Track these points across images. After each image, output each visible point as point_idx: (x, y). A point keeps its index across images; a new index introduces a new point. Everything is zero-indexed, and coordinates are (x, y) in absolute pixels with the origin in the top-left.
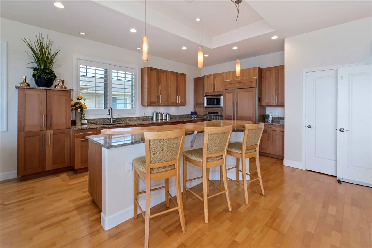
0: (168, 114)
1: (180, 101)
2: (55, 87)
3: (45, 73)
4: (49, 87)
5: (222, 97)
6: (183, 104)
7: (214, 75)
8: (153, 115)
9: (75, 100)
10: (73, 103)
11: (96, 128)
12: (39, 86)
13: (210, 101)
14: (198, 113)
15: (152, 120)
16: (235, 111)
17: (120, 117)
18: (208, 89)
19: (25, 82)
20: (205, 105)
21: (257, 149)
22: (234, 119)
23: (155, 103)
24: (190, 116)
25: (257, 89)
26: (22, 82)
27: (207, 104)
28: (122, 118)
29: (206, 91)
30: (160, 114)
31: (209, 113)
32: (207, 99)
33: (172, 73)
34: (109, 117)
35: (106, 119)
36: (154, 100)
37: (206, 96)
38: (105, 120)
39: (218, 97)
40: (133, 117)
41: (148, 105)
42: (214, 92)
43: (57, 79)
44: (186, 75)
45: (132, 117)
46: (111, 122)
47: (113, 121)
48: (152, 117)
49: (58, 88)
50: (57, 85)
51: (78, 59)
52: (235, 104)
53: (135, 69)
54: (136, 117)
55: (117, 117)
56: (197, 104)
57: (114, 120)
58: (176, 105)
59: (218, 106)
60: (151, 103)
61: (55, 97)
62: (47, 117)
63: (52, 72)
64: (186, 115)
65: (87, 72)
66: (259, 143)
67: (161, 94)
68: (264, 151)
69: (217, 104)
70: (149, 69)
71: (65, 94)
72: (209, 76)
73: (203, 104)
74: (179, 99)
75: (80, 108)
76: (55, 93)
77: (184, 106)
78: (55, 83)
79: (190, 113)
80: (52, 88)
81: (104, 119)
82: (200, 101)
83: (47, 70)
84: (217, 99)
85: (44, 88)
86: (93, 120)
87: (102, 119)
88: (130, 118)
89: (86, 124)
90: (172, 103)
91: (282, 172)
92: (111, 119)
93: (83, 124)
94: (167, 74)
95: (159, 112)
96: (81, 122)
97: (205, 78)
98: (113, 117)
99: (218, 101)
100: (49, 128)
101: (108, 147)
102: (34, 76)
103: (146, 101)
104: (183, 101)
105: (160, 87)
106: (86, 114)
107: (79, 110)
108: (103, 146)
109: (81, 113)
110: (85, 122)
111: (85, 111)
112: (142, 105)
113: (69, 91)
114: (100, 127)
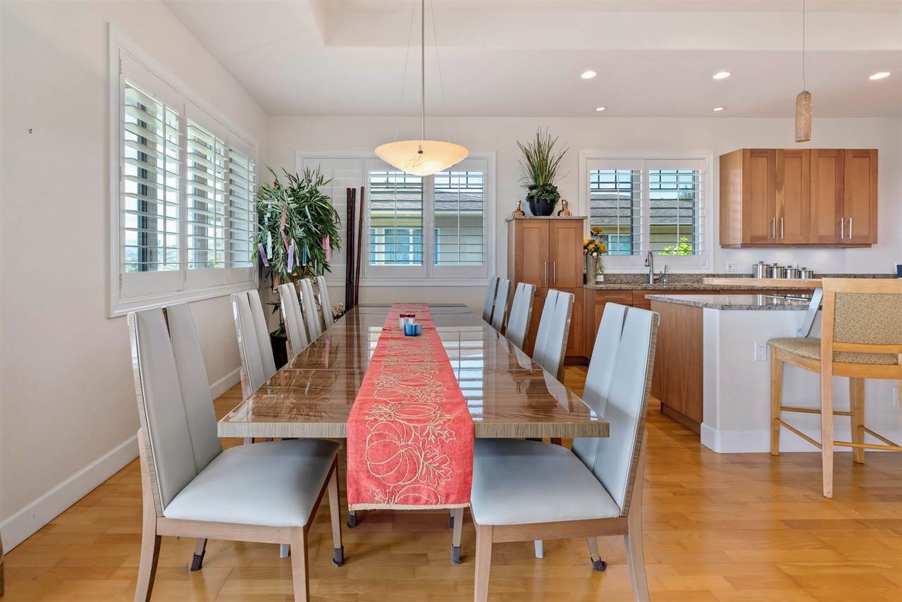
0: (804, 269)
1: (853, 231)
2: (559, 215)
3: (547, 191)
4: (549, 215)
6: (866, 242)
8: (756, 269)
10: (586, 242)
11: (632, 290)
12: (535, 215)
17: (670, 272)
19: (519, 210)
23: (765, 238)
26: (515, 209)
28: (672, 274)
30: (777, 268)
34: (646, 271)
35: (638, 275)
36: (761, 230)
38: (636, 277)
41: (745, 246)
43: (560, 200)
44: (876, 151)
46: (649, 283)
47: (655, 280)
48: (752, 276)
49: (563, 215)
50: (561, 211)
51: (587, 159)
53: (704, 159)
54: (708, 275)
55: (663, 272)
57: (655, 277)
58: (838, 244)
60: (754, 238)
61: (561, 231)
62: (550, 265)
63: (554, 191)
64: (873, 276)
65: (600, 181)
67: (782, 216)
70: (748, 155)
71: (573, 225)
74: (846, 227)
75: (595, 251)
76: (561, 225)
77: (869, 245)
78: (558, 207)
80: (554, 215)
81: (635, 275)
83: (548, 187)
85: (543, 217)
86: (614, 275)
87: (630, 275)
89: (601, 283)
90: (820, 237)
92: (648, 275)
93: (597, 283)
94: (804, 158)
95: (776, 264)
96: (596, 278)
98: (654, 272)
100: (553, 285)
101: (723, 308)
102: (530, 198)
103: (737, 235)
104: (866, 233)
105: (780, 197)
106: (604, 264)
107: (595, 254)
108: (706, 306)
109: (597, 260)
110: (601, 278)
111: (603, 257)
112: (724, 246)
113: (581, 220)
114: (639, 288)
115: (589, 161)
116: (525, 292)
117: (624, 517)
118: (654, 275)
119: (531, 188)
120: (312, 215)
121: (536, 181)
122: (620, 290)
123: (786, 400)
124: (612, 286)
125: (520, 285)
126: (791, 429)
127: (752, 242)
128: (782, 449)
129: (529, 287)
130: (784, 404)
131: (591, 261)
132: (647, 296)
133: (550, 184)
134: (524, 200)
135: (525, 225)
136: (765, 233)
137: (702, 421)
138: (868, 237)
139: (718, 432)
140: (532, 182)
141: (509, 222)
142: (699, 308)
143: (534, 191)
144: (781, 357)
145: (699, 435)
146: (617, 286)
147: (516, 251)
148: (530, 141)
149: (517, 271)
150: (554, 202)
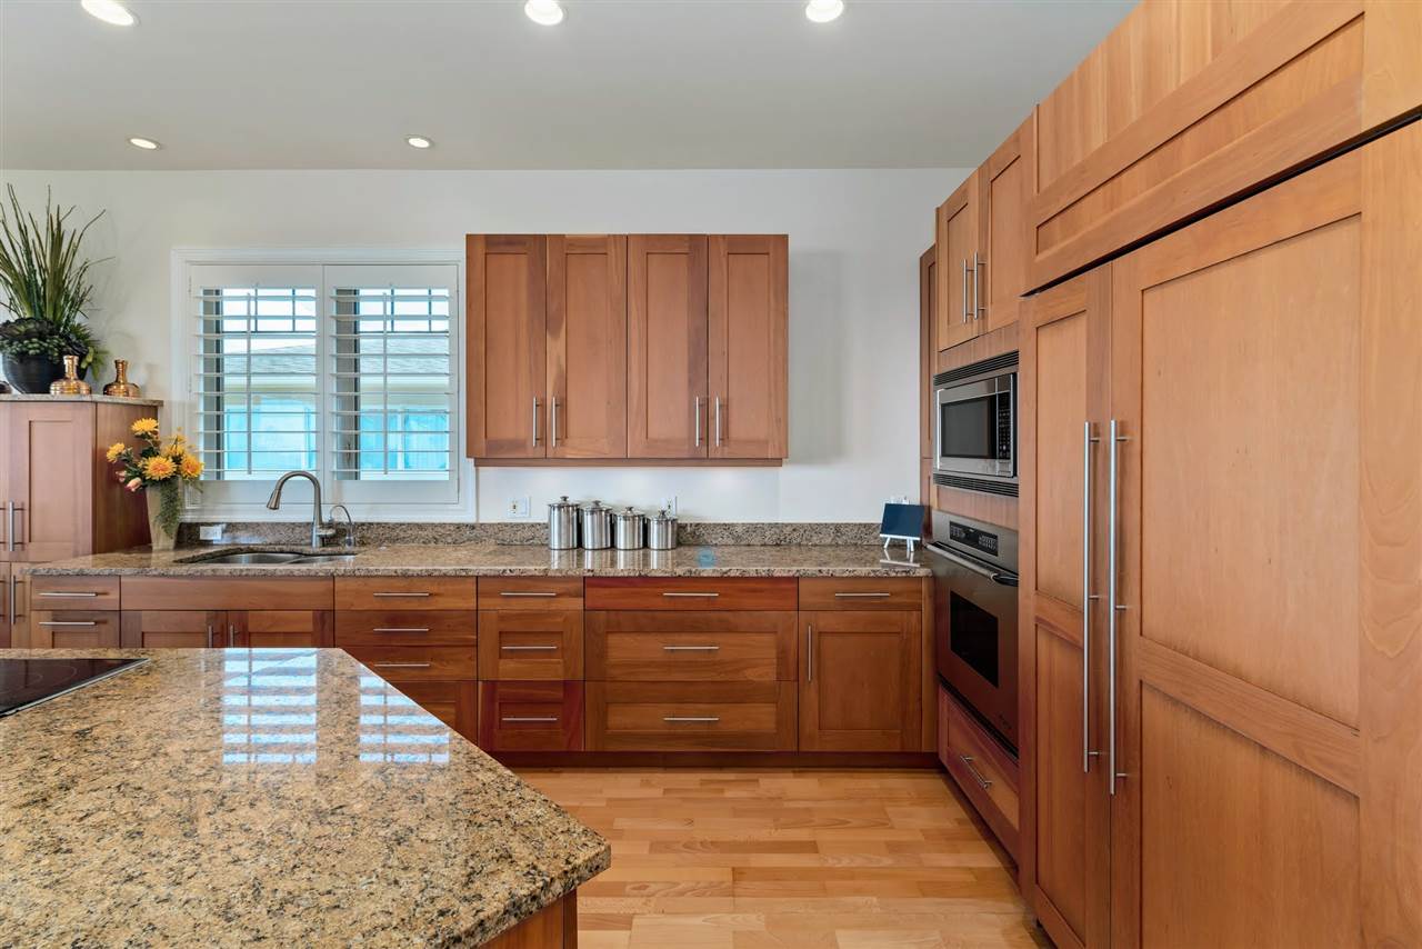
31: (954, 531)
32: (945, 409)
38: (298, 530)
40: (443, 525)
41: (475, 462)
42: (982, 332)
45: (437, 521)
47: (324, 541)
48: (547, 529)
54: (459, 527)
58: (689, 456)
59: (998, 469)
71: (66, 414)
72: (956, 207)
76: (36, 414)
94: (611, 254)
97: (942, 228)
104: (760, 432)
105: (555, 347)
110: (212, 534)
127: (489, 456)
138: (765, 444)
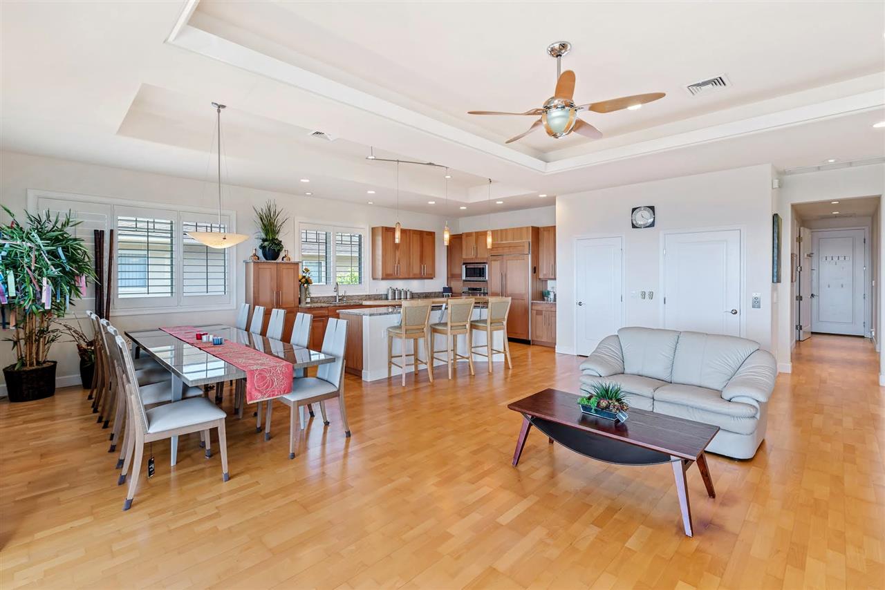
0: (409, 290)
1: (426, 270)
2: (283, 260)
3: (276, 244)
4: (275, 260)
5: (487, 266)
6: (431, 277)
7: (476, 232)
8: (388, 291)
9: (301, 274)
10: (300, 277)
11: (328, 307)
12: (267, 259)
13: (470, 272)
14: (454, 290)
15: (387, 299)
16: (503, 286)
17: (347, 294)
18: (468, 254)
19: (254, 255)
20: (464, 278)
21: (505, 323)
22: (502, 296)
23: (391, 275)
24: (441, 295)
25: (530, 256)
26: (252, 254)
27: (466, 276)
28: (348, 296)
29: (464, 257)
30: (398, 290)
31: (469, 289)
32: (466, 269)
33: (415, 232)
34: (335, 294)
35: (330, 297)
36: (389, 271)
37: (464, 264)
39: (481, 266)
40: (363, 295)
41: (383, 279)
42: (476, 258)
43: (284, 249)
44: (434, 233)
46: (337, 302)
48: (387, 295)
49: (285, 260)
50: (284, 257)
51: (300, 222)
52: (504, 277)
53: (365, 229)
54: (366, 295)
55: (343, 295)
56: (451, 276)
57: (339, 298)
58: (421, 277)
59: (481, 279)
60: (387, 275)
61: (284, 271)
62: (278, 294)
63: (279, 243)
64: (435, 293)
66: (506, 317)
67: (399, 263)
68: (539, 340)
69: (480, 276)
70: (384, 230)
71: (293, 267)
72: (469, 235)
73: (461, 275)
74: (424, 269)
75: (306, 283)
76: (284, 266)
77: (432, 278)
78: (282, 254)
79: (442, 290)
80: (279, 260)
81: (328, 297)
82: (456, 271)
83: (275, 241)
84: (480, 268)
85: (272, 261)
86: (316, 298)
87: (326, 297)
88: (358, 296)
90: (415, 274)
91: (554, 360)
92: (336, 297)
93: (307, 303)
95: (397, 288)
96: (306, 300)
97: (464, 237)
99: (481, 272)
100: (279, 306)
101: (371, 315)
102: (263, 247)
103: (379, 274)
104: (431, 272)
105: (398, 253)
106: (311, 291)
107: (306, 285)
108: (364, 315)
109: (307, 289)
110: (308, 300)
111: (311, 287)
112: (374, 279)
113: (297, 264)
114: (332, 305)
115: (301, 224)
116: (259, 311)
117: (339, 390)
118: (339, 296)
119: (264, 240)
120: (65, 255)
121: (266, 235)
122: (322, 307)
123: (394, 353)
124: (316, 305)
125: (257, 307)
126: (396, 365)
127: (387, 277)
128: (392, 375)
129: (262, 308)
130: (393, 355)
131: (303, 289)
132: (338, 311)
133: (277, 239)
134: (258, 248)
135: (260, 266)
136: (391, 273)
137: (362, 369)
138: (431, 274)
139: (369, 372)
140: (264, 236)
141: (247, 263)
142: (360, 316)
143: (266, 243)
144: (391, 335)
145: (361, 377)
146: (319, 305)
147: (254, 284)
148: (262, 207)
149: (255, 298)
150: (279, 251)
